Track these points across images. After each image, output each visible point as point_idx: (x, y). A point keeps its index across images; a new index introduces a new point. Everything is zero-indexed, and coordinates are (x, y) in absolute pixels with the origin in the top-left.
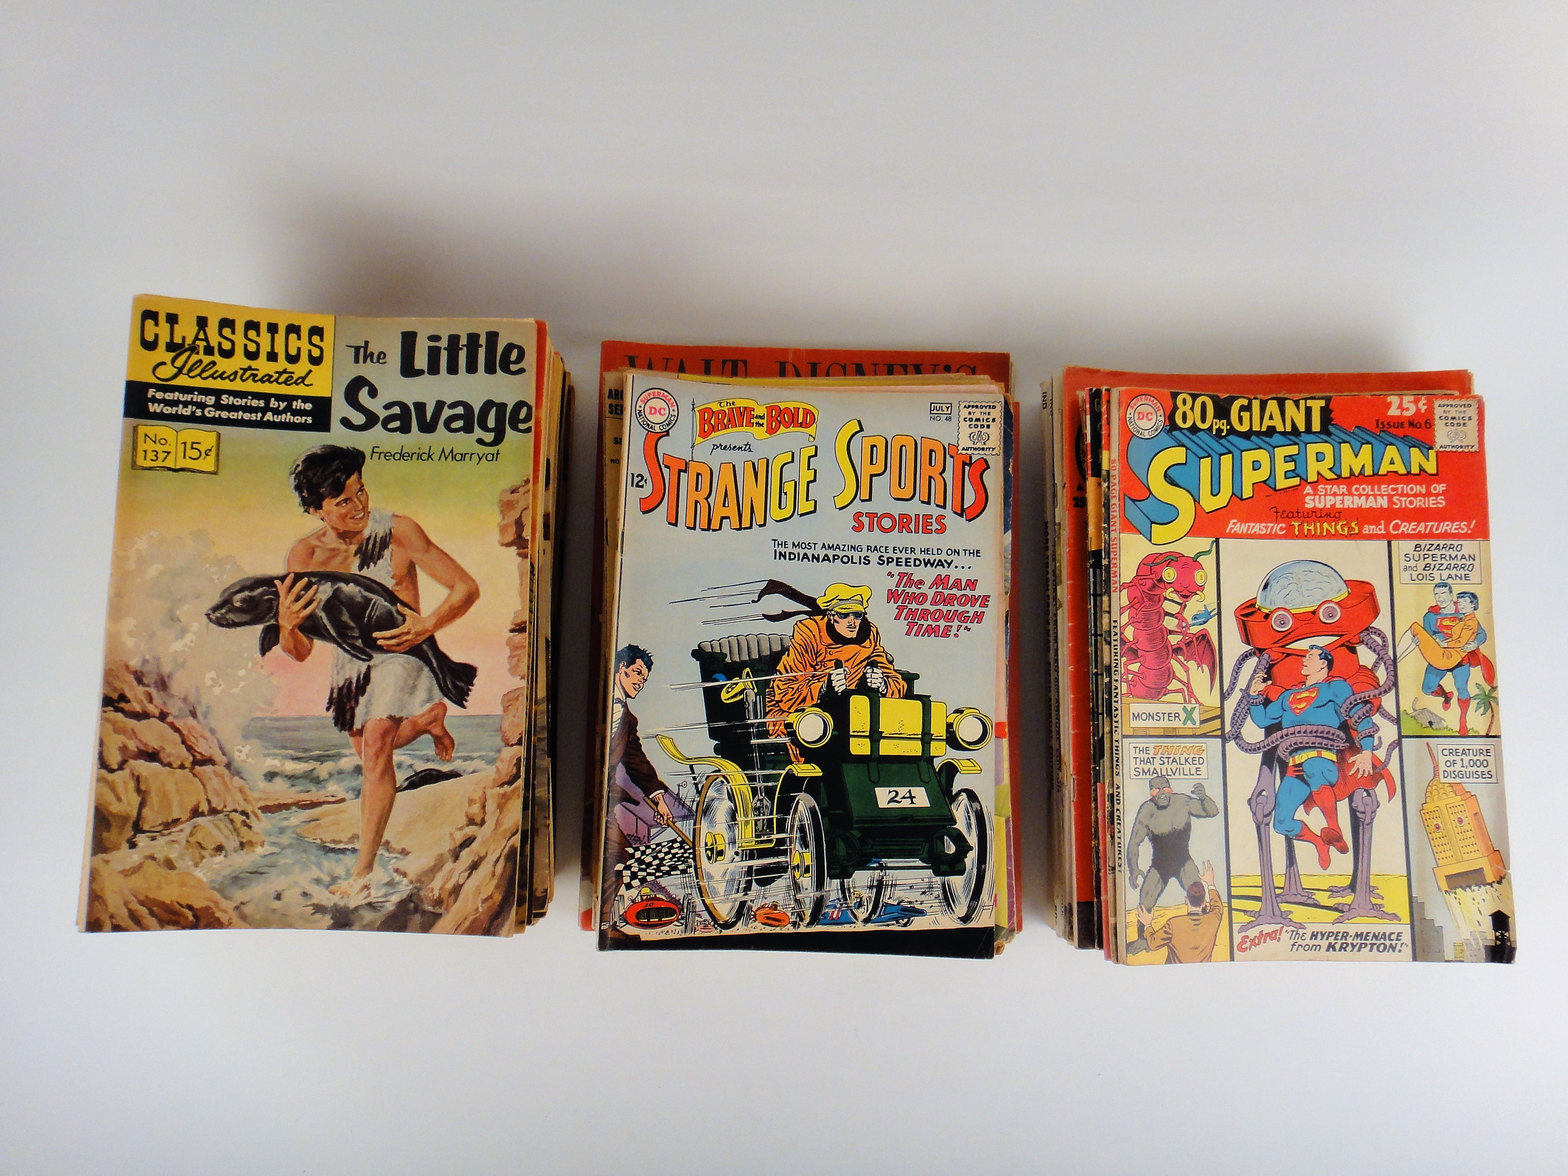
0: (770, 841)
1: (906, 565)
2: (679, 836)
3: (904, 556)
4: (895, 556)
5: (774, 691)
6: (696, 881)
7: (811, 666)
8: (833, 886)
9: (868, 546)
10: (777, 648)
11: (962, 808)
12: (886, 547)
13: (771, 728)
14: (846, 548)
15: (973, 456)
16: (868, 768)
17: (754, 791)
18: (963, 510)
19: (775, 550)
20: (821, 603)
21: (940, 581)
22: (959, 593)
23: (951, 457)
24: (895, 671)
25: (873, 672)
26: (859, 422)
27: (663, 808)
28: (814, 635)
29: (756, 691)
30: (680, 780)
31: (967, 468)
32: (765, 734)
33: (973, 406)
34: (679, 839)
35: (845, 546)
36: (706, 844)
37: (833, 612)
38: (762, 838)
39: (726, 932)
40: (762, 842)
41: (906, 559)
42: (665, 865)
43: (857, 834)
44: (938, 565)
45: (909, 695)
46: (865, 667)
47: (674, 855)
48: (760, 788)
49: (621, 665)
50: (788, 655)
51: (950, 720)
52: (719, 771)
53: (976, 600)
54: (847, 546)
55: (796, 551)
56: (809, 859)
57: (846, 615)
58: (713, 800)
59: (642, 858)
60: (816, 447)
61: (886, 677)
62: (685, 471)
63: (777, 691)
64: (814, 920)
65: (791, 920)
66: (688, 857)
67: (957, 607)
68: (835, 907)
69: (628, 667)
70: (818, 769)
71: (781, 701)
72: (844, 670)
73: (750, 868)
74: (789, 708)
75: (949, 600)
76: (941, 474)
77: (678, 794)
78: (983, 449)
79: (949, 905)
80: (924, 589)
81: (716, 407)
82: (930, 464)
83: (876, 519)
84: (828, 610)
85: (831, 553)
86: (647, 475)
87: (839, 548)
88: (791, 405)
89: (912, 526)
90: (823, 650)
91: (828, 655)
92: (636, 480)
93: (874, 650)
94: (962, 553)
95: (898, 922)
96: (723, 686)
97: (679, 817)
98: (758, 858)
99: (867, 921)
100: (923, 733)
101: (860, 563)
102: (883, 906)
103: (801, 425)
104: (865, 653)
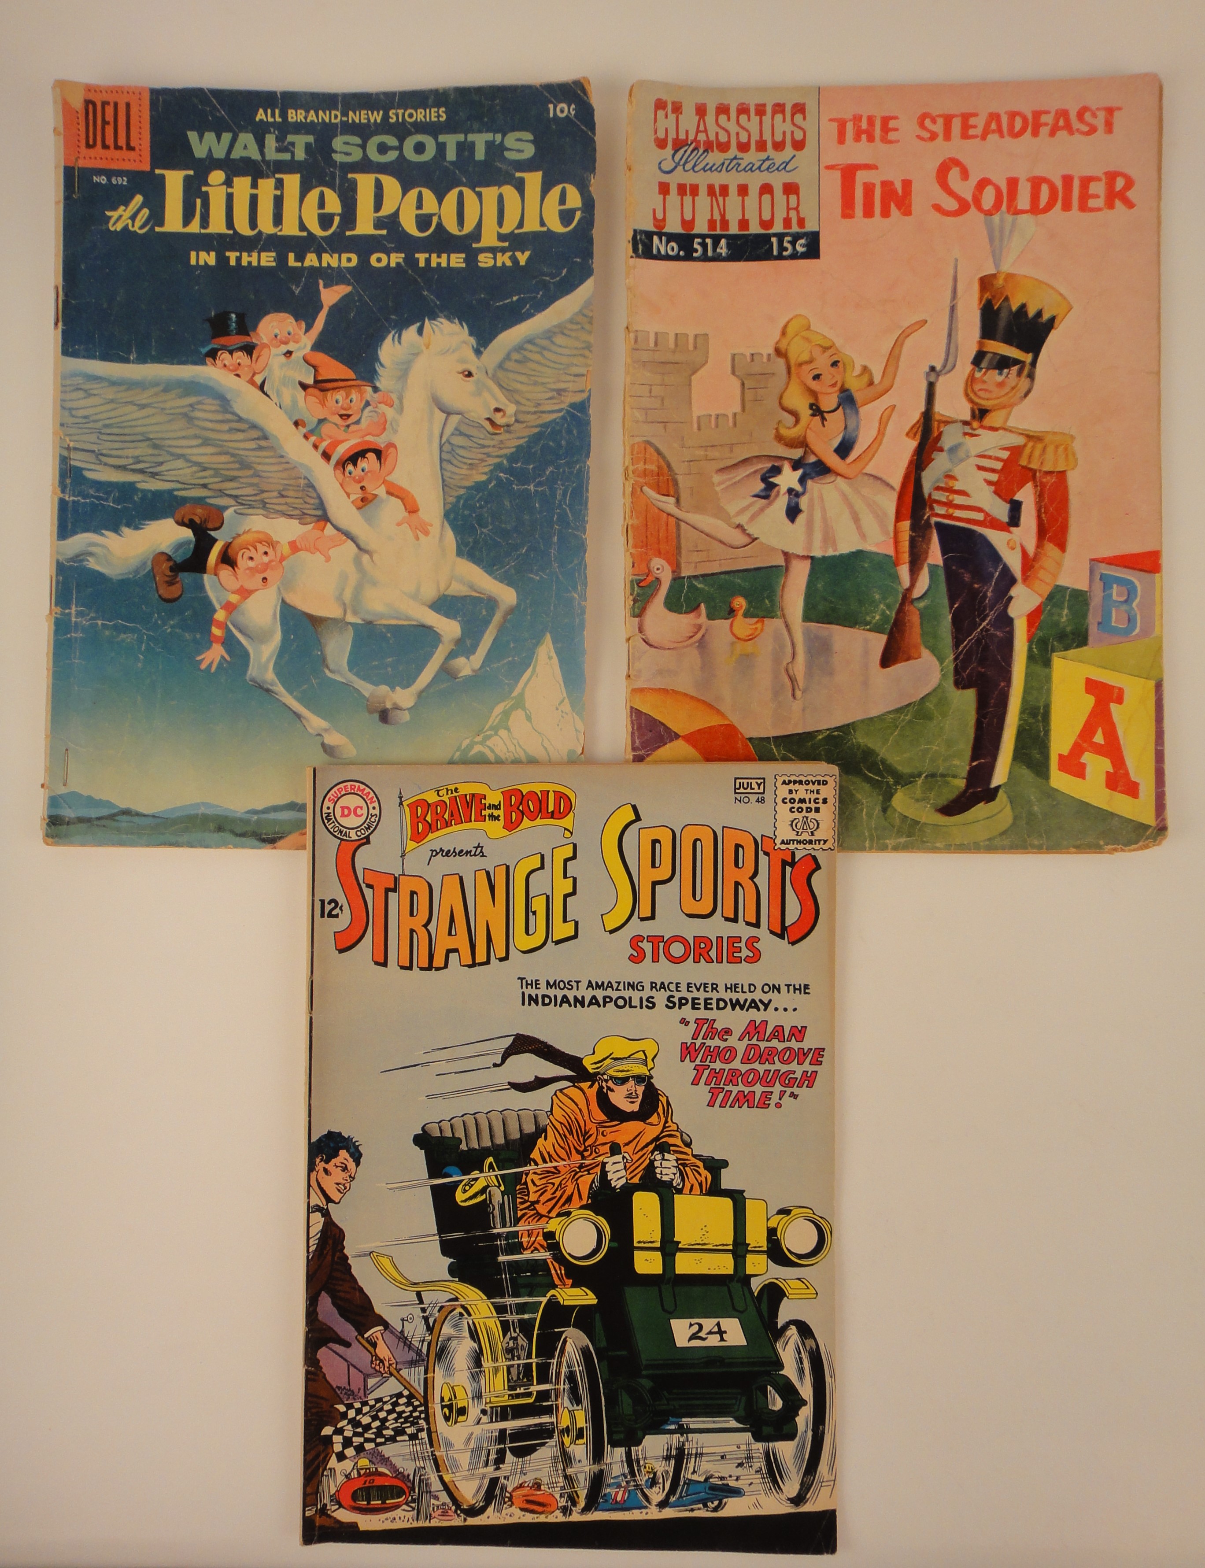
0: (529, 1395)
1: (706, 1008)
2: (406, 1388)
3: (702, 995)
4: (689, 996)
5: (527, 1188)
6: (429, 1450)
7: (578, 1151)
8: (615, 1456)
9: (652, 983)
10: (529, 1128)
11: (791, 1346)
12: (677, 984)
13: (525, 1240)
14: (621, 987)
15: (796, 852)
16: (660, 1291)
17: (505, 1327)
18: (784, 928)
19: (523, 994)
20: (588, 1064)
21: (754, 1029)
22: (780, 1046)
23: (766, 854)
24: (695, 1156)
25: (663, 1159)
26: (634, 808)
27: (382, 1351)
28: (580, 1110)
29: (502, 1188)
30: (404, 1312)
31: (788, 869)
32: (517, 1248)
33: (795, 782)
34: (406, 1393)
35: (619, 983)
36: (442, 1399)
37: (605, 1077)
38: (518, 1391)
39: (472, 1521)
40: (518, 1396)
41: (706, 1000)
42: (388, 1428)
43: (647, 1383)
44: (750, 1007)
45: (715, 1190)
46: (652, 1152)
47: (400, 1414)
48: (513, 1322)
49: (318, 1160)
50: (546, 1139)
51: (772, 1224)
52: (456, 1299)
53: (805, 1055)
54: (622, 985)
55: (551, 992)
56: (582, 1419)
57: (624, 1081)
58: (449, 1339)
59: (358, 1418)
60: (575, 846)
61: (682, 1165)
62: (394, 890)
63: (532, 1188)
64: (592, 1503)
65: (560, 1505)
66: (419, 1417)
67: (778, 1065)
68: (619, 1486)
69: (327, 1161)
70: (591, 1295)
71: (537, 1202)
72: (624, 1157)
73: (503, 1432)
74: (549, 1212)
75: (767, 1056)
76: (752, 878)
77: (402, 1332)
78: (810, 842)
79: (775, 1482)
80: (732, 1041)
81: (432, 798)
82: (737, 865)
83: (662, 945)
84: (598, 1073)
85: (600, 994)
86: (342, 900)
87: (612, 987)
88: (537, 788)
89: (713, 954)
90: (593, 1131)
91: (600, 1137)
92: (328, 908)
93: (664, 1127)
94: (784, 989)
95: (705, 1505)
96: (456, 1184)
97: (404, 1363)
98: (514, 1417)
99: (663, 1505)
100: (736, 1243)
101: (641, 1007)
102: (685, 1483)
103: (552, 816)
104: (652, 1132)
